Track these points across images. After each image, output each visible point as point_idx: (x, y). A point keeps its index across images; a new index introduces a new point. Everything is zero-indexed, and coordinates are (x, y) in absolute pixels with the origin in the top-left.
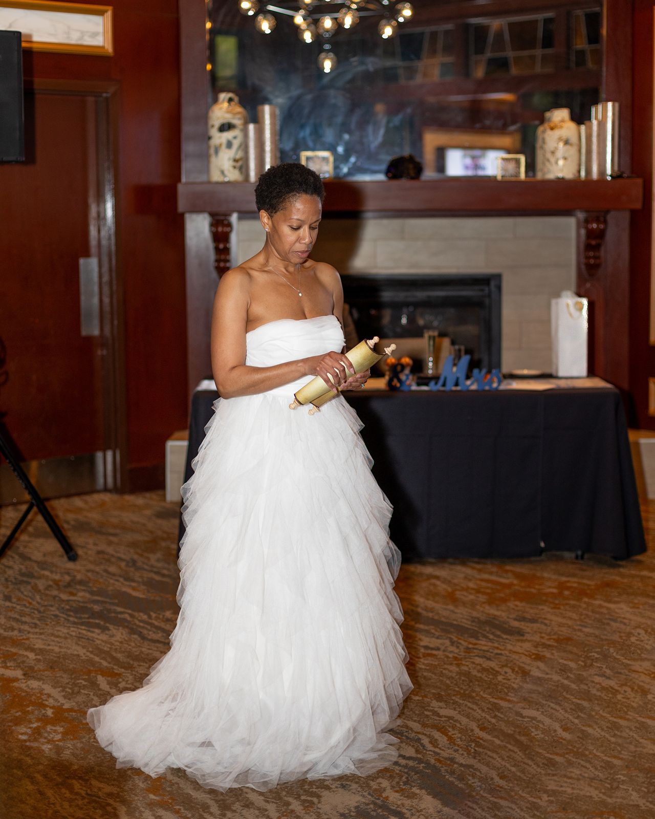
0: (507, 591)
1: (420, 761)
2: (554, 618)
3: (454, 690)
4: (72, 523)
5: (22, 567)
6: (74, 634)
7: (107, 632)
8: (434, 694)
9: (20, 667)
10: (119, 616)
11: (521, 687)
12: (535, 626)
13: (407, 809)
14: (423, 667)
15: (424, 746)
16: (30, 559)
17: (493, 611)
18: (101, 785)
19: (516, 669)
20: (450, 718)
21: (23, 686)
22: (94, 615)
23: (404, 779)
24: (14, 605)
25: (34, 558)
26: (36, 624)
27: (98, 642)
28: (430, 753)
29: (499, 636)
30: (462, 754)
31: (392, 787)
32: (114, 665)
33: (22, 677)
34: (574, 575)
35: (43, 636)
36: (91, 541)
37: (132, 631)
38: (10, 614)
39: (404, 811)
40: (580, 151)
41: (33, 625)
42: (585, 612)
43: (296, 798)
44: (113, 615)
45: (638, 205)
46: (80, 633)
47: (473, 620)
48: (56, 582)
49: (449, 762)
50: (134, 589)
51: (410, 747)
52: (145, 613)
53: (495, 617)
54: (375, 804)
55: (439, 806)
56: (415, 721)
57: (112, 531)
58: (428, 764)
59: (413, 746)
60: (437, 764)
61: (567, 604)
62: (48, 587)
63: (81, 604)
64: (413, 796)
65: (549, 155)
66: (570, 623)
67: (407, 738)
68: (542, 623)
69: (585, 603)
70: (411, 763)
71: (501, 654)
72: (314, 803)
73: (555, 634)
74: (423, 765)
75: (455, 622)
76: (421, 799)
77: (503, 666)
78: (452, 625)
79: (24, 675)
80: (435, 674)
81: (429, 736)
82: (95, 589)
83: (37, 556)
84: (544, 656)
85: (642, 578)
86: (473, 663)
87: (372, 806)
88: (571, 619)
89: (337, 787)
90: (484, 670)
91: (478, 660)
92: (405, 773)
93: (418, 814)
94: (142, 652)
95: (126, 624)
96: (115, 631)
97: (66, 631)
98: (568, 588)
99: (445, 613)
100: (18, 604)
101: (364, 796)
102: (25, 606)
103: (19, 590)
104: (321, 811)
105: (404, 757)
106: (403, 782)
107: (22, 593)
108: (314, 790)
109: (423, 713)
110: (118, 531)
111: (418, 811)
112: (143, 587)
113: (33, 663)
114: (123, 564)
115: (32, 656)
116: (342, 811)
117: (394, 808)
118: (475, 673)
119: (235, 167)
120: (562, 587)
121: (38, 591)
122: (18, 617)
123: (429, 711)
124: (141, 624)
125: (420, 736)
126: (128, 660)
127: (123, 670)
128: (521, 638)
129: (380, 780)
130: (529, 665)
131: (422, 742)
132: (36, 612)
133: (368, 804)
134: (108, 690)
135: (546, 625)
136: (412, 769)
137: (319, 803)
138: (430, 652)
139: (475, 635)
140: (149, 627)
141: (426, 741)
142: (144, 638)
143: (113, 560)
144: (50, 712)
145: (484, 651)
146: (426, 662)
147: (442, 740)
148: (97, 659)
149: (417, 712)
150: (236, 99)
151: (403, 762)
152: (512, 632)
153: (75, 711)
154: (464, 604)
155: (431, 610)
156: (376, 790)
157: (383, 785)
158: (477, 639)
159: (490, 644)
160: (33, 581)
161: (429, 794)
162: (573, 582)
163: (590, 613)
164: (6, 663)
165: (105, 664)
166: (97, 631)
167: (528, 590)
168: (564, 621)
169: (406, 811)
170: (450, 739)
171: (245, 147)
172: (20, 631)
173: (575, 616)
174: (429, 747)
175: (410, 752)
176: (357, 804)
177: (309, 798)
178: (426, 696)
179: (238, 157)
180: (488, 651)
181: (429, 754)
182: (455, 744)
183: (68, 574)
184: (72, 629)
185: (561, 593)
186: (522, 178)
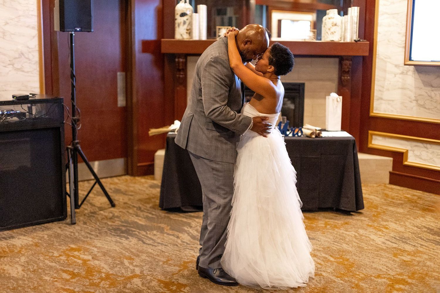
2: (322, 238)
4: (113, 189)
5: (92, 209)
6: (114, 240)
7: (128, 240)
9: (90, 254)
10: (134, 232)
12: (314, 241)
16: (94, 206)
21: (92, 263)
22: (122, 232)
24: (88, 227)
25: (96, 205)
26: (97, 235)
27: (124, 244)
32: (132, 255)
33: (92, 259)
34: (332, 219)
35: (100, 241)
36: (121, 198)
37: (140, 239)
38: (86, 231)
40: (342, 29)
41: (96, 236)
42: (335, 236)
44: (131, 232)
45: (367, 54)
46: (116, 240)
48: (106, 217)
50: (140, 220)
52: (145, 231)
57: (130, 193)
61: (328, 232)
62: (103, 219)
63: (117, 227)
65: (327, 30)
66: (329, 240)
68: (317, 240)
69: (336, 231)
73: (322, 245)
79: (93, 258)
82: (123, 220)
83: (98, 204)
84: (317, 255)
85: (362, 221)
88: (330, 238)
94: (143, 249)
95: (136, 236)
96: (131, 239)
97: (110, 239)
98: (328, 224)
100: (89, 226)
102: (92, 227)
103: (90, 220)
107: (91, 221)
110: (133, 194)
112: (144, 220)
113: (96, 253)
114: (135, 209)
115: (96, 249)
119: (187, 33)
120: (326, 224)
121: (99, 220)
122: (89, 232)
124: (143, 237)
126: (137, 252)
127: (135, 257)
132: (97, 230)
134: (128, 266)
135: (319, 241)
140: (146, 238)
142: (144, 243)
143: (131, 207)
144: (103, 275)
148: (124, 252)
153: (114, 275)
160: (96, 216)
162: (332, 222)
163: (338, 236)
164: (84, 253)
165: (127, 254)
166: (124, 239)
167: (311, 225)
168: (327, 239)
171: (191, 24)
172: (91, 238)
173: (331, 237)
179: (188, 28)
183: (111, 213)
184: (113, 238)
185: (326, 227)
186: (315, 41)
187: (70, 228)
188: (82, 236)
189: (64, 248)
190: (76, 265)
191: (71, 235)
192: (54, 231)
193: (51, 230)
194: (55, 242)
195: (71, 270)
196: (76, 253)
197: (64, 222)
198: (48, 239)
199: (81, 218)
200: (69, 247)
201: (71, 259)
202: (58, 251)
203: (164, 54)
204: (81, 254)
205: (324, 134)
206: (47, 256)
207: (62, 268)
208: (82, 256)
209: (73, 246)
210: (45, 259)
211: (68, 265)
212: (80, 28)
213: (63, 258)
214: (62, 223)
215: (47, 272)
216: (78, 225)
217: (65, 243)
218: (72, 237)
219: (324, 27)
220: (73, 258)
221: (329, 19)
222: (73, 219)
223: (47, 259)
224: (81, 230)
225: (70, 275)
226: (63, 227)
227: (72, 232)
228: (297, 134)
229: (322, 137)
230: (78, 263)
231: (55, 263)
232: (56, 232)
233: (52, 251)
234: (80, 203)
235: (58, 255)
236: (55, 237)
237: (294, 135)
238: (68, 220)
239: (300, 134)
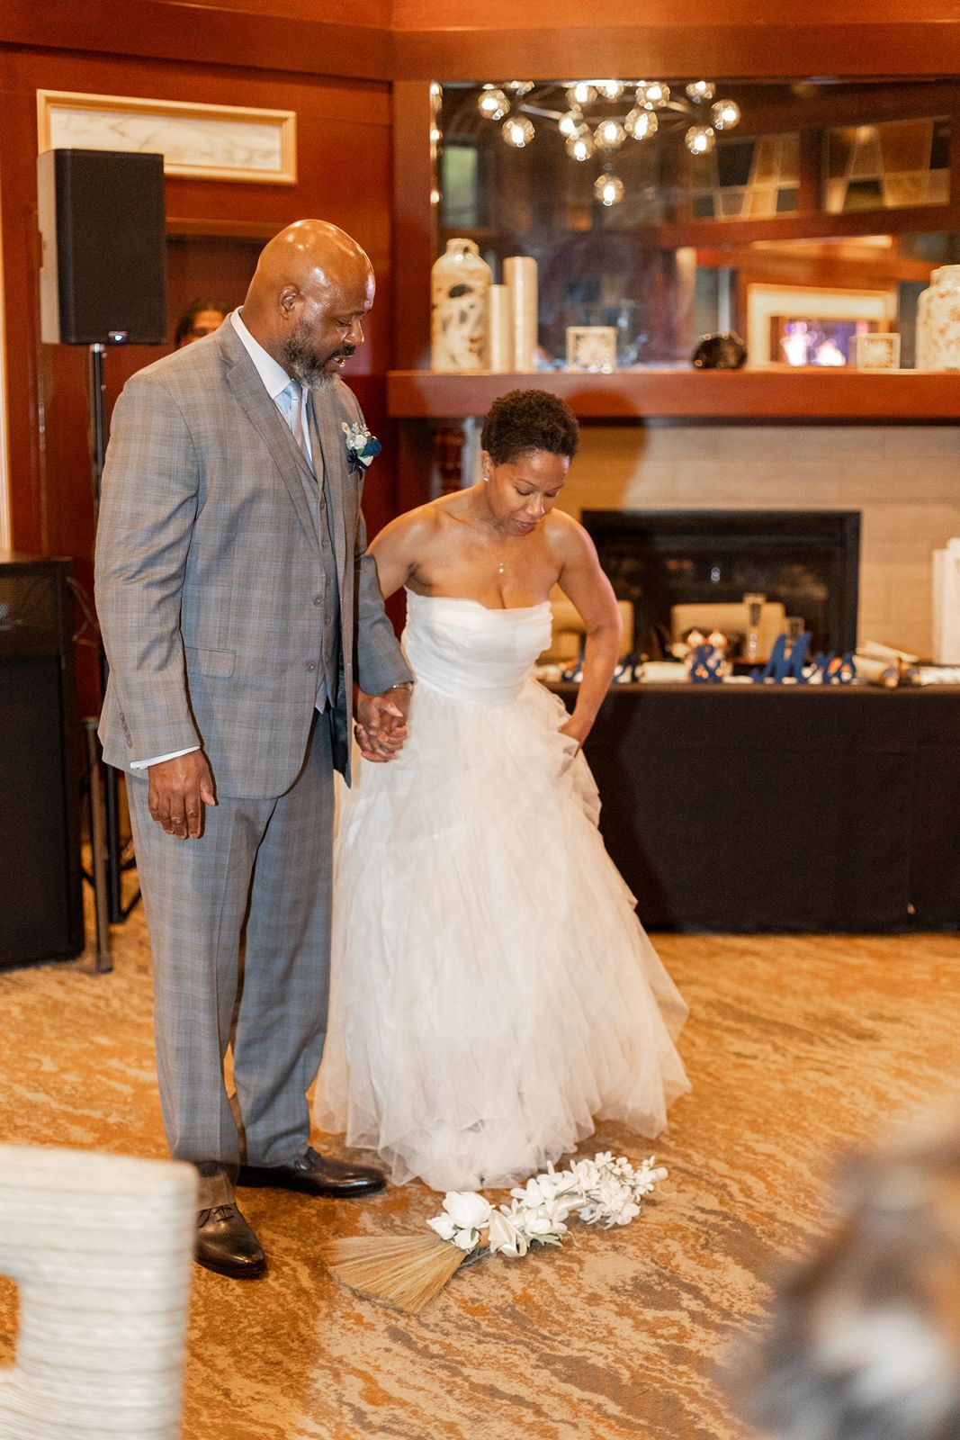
0: (858, 977)
1: (726, 1217)
2: (925, 1017)
3: (778, 1118)
8: (747, 1122)
11: (874, 1115)
12: (898, 1027)
13: (706, 1284)
14: (732, 1082)
15: (731, 1195)
17: (838, 1006)
18: (275, 1237)
19: (868, 1089)
20: (769, 1156)
23: (702, 1241)
28: (741, 1205)
29: (843, 1041)
30: (787, 1209)
31: (686, 1252)
39: (701, 1285)
43: (548, 1263)
47: (807, 1017)
49: (766, 1219)
51: (712, 1196)
53: (838, 1014)
54: (660, 1275)
55: (753, 1280)
56: (720, 1159)
58: (737, 1221)
59: (716, 1195)
60: (751, 1222)
61: (945, 997)
64: (714, 1265)
65: (936, 336)
66: (948, 1024)
67: (708, 1182)
68: (907, 1023)
70: (712, 1219)
71: (844, 1067)
72: (573, 1271)
73: (926, 1039)
74: (730, 1222)
75: (780, 1020)
76: (725, 1269)
77: (848, 1085)
78: (775, 1023)
80: (750, 1093)
81: (740, 1182)
84: (908, 1072)
86: (805, 1079)
87: (655, 1277)
88: (949, 1018)
89: (606, 1250)
90: (819, 1089)
91: (813, 1075)
92: (703, 1232)
93: (720, 1291)
98: (945, 974)
99: (766, 1006)
101: (644, 1264)
104: (583, 1282)
105: (703, 1210)
106: (701, 1246)
108: (574, 1252)
109: (732, 1148)
111: (721, 1287)
116: (613, 1283)
117: (687, 1281)
118: (807, 1093)
119: (471, 350)
120: (937, 973)
123: (741, 1145)
125: (727, 1181)
128: (876, 1044)
129: (668, 1241)
130: (886, 1083)
131: (729, 1189)
133: (649, 1275)
135: (912, 1026)
136: (715, 1227)
137: (581, 1270)
138: (742, 1061)
139: (809, 1039)
141: (734, 1188)
145: (822, 1062)
146: (738, 1075)
147: (759, 1187)
149: (723, 1147)
150: (474, 247)
151: (700, 1216)
152: (861, 1036)
154: (795, 993)
155: (747, 1001)
156: (661, 1255)
157: (672, 1249)
158: (812, 1043)
159: (831, 1052)
161: (737, 1263)
167: (888, 975)
168: (941, 1022)
169: (704, 1286)
170: (769, 1186)
171: (484, 320)
174: (739, 1196)
175: (711, 1202)
176: (633, 1275)
177: (567, 1264)
178: (735, 1124)
179: (476, 334)
180: (827, 1062)
181: (739, 1207)
182: (776, 1193)
185: (936, 981)
186: (895, 370)
187: (92, 986)
188: (132, 1008)
189: (75, 1046)
190: (112, 1101)
191: (97, 1007)
192: (43, 995)
193: (33, 990)
194: (47, 1029)
195: (97, 1114)
196: (114, 1063)
197: (75, 965)
198: (22, 1017)
199: (131, 954)
200: (92, 1043)
201: (99, 1081)
202: (54, 1056)
203: (396, 422)
204: (129, 1065)
205: (927, 677)
206: (22, 1070)
207: (70, 1109)
208: (133, 1072)
209: (103, 1040)
210: (15, 1082)
211: (87, 1100)
212: (123, 334)
213: (71, 1077)
214: (69, 970)
215: (19, 1122)
216: (120, 975)
217: (79, 1031)
218: (100, 1012)
219: (926, 323)
220: (104, 1079)
221: (942, 296)
222: (104, 953)
223: (20, 1082)
224: (131, 991)
225: (95, 1131)
226: (70, 982)
227: (99, 997)
228: (838, 674)
229: (919, 685)
230: (122, 1093)
231: (47, 1093)
232: (49, 997)
233: (36, 1056)
234: (125, 904)
235: (54, 1069)
236: (45, 1012)
237: (826, 679)
238: (88, 959)
239: (846, 676)
